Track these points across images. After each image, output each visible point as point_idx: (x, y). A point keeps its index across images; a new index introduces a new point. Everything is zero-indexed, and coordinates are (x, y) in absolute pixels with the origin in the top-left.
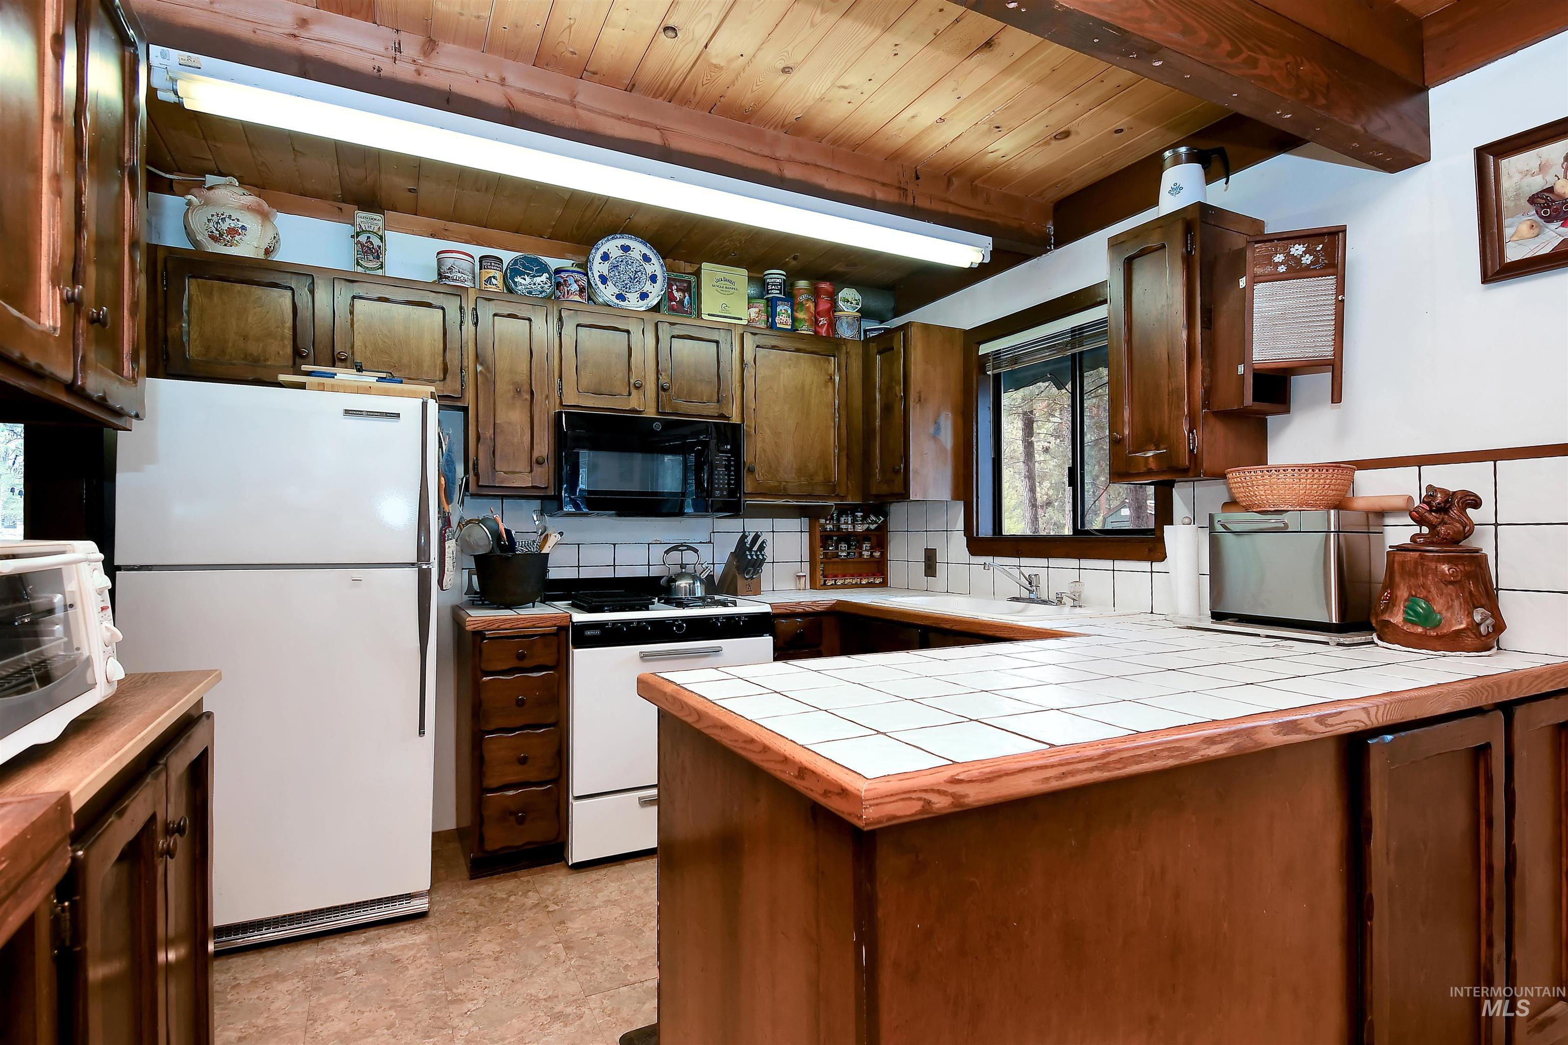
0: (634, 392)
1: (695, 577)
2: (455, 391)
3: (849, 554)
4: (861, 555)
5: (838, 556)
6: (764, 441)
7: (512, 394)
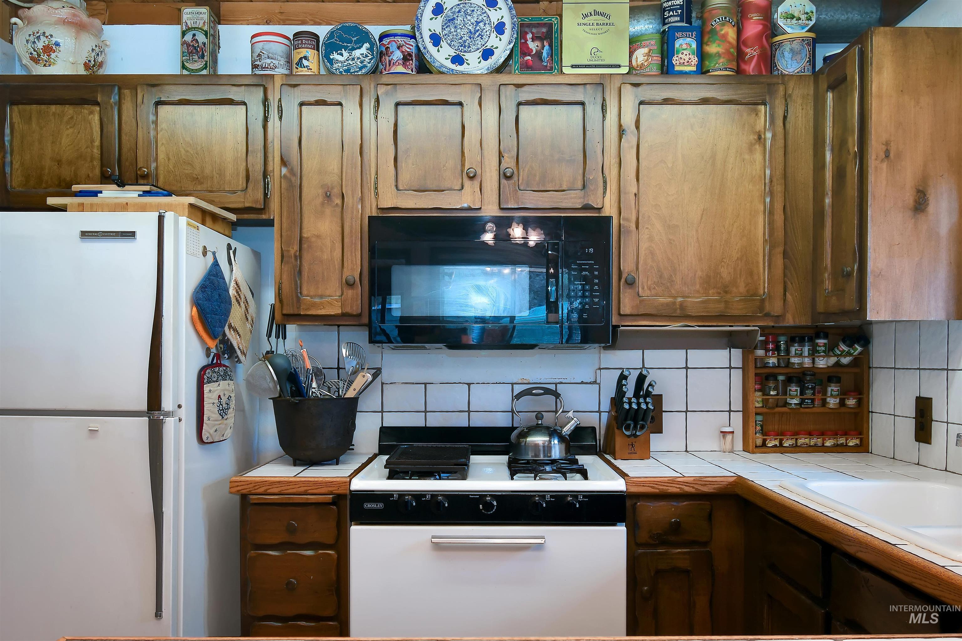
0: (467, 183)
1: (552, 432)
2: (256, 201)
3: (802, 401)
4: (824, 403)
5: (786, 404)
6: (651, 239)
7: (321, 199)
